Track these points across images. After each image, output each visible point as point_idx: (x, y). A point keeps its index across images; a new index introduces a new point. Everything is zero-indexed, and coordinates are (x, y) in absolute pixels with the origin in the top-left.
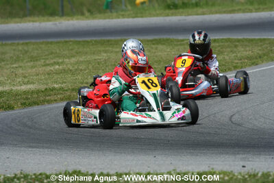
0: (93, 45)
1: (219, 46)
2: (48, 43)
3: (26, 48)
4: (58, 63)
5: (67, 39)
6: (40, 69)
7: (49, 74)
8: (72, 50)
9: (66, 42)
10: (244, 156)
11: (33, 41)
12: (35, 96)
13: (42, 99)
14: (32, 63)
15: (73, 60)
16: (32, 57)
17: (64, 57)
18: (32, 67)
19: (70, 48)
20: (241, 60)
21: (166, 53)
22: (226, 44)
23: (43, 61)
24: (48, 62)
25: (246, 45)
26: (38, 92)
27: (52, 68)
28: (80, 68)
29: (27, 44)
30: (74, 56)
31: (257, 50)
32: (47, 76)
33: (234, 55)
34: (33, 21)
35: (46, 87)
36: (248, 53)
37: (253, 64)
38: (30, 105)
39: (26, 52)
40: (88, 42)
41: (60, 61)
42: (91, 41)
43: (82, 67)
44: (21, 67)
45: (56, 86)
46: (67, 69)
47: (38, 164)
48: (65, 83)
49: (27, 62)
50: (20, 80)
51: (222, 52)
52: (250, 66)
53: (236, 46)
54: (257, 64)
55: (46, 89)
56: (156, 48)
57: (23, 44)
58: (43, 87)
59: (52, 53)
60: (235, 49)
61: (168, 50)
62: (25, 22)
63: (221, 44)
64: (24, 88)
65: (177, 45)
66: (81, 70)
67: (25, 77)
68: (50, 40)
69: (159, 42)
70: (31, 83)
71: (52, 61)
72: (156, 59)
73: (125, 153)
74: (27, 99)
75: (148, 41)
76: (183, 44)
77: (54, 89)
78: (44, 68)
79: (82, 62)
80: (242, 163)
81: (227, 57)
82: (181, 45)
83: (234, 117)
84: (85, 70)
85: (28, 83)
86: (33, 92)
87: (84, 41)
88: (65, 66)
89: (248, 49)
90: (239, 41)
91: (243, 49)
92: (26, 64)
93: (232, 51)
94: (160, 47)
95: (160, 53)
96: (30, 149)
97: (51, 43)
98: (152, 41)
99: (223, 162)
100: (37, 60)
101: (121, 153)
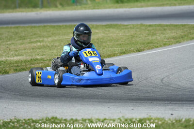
0: (64, 28)
1: (153, 29)
2: (32, 27)
3: (17, 31)
4: (39, 41)
5: (45, 24)
6: (27, 45)
7: (33, 49)
8: (49, 32)
9: (45, 26)
10: (172, 107)
11: (22, 25)
12: (23, 64)
13: (28, 66)
14: (21, 41)
15: (50, 39)
16: (21, 37)
17: (44, 37)
18: (21, 44)
19: (48, 30)
20: (168, 39)
21: (115, 34)
22: (158, 28)
23: (29, 39)
24: (32, 40)
25: (172, 29)
26: (26, 61)
27: (35, 45)
28: (55, 44)
29: (17, 27)
30: (50, 36)
31: (180, 33)
32: (32, 50)
33: (163, 36)
34: (22, 12)
35: (31, 58)
36: (173, 34)
37: (177, 42)
38: (20, 71)
39: (17, 33)
40: (60, 26)
41: (41, 39)
42: (63, 26)
43: (57, 44)
44: (13, 44)
45: (38, 57)
46: (45, 45)
47: (27, 112)
48: (45, 55)
49: (17, 40)
50: (13, 53)
51: (155, 34)
52: (175, 43)
53: (165, 30)
54: (180, 43)
55: (31, 60)
56: (109, 31)
57: (14, 28)
58: (29, 58)
59: (35, 34)
60: (164, 32)
61: (117, 32)
62: (16, 12)
63: (155, 28)
64: (16, 58)
65: (123, 29)
66: (56, 46)
67: (16, 51)
68: (33, 25)
69: (110, 26)
70: (20, 55)
71: (35, 40)
72: (109, 38)
73: (88, 105)
74: (18, 66)
75: (103, 26)
76: (128, 28)
77: (37, 59)
78: (29, 45)
79: (56, 40)
80: (171, 112)
81: (159, 38)
82: (126, 28)
83: (164, 79)
84: (59, 46)
85: (19, 55)
86: (22, 62)
87: (57, 26)
88: (44, 43)
89: (173, 31)
90: (167, 26)
91: (170, 32)
92: (17, 42)
93: (162, 33)
94: (111, 30)
95: (111, 34)
96: (20, 102)
97: (35, 27)
98: (106, 26)
99: (157, 111)
100: (24, 39)
101: (85, 105)
